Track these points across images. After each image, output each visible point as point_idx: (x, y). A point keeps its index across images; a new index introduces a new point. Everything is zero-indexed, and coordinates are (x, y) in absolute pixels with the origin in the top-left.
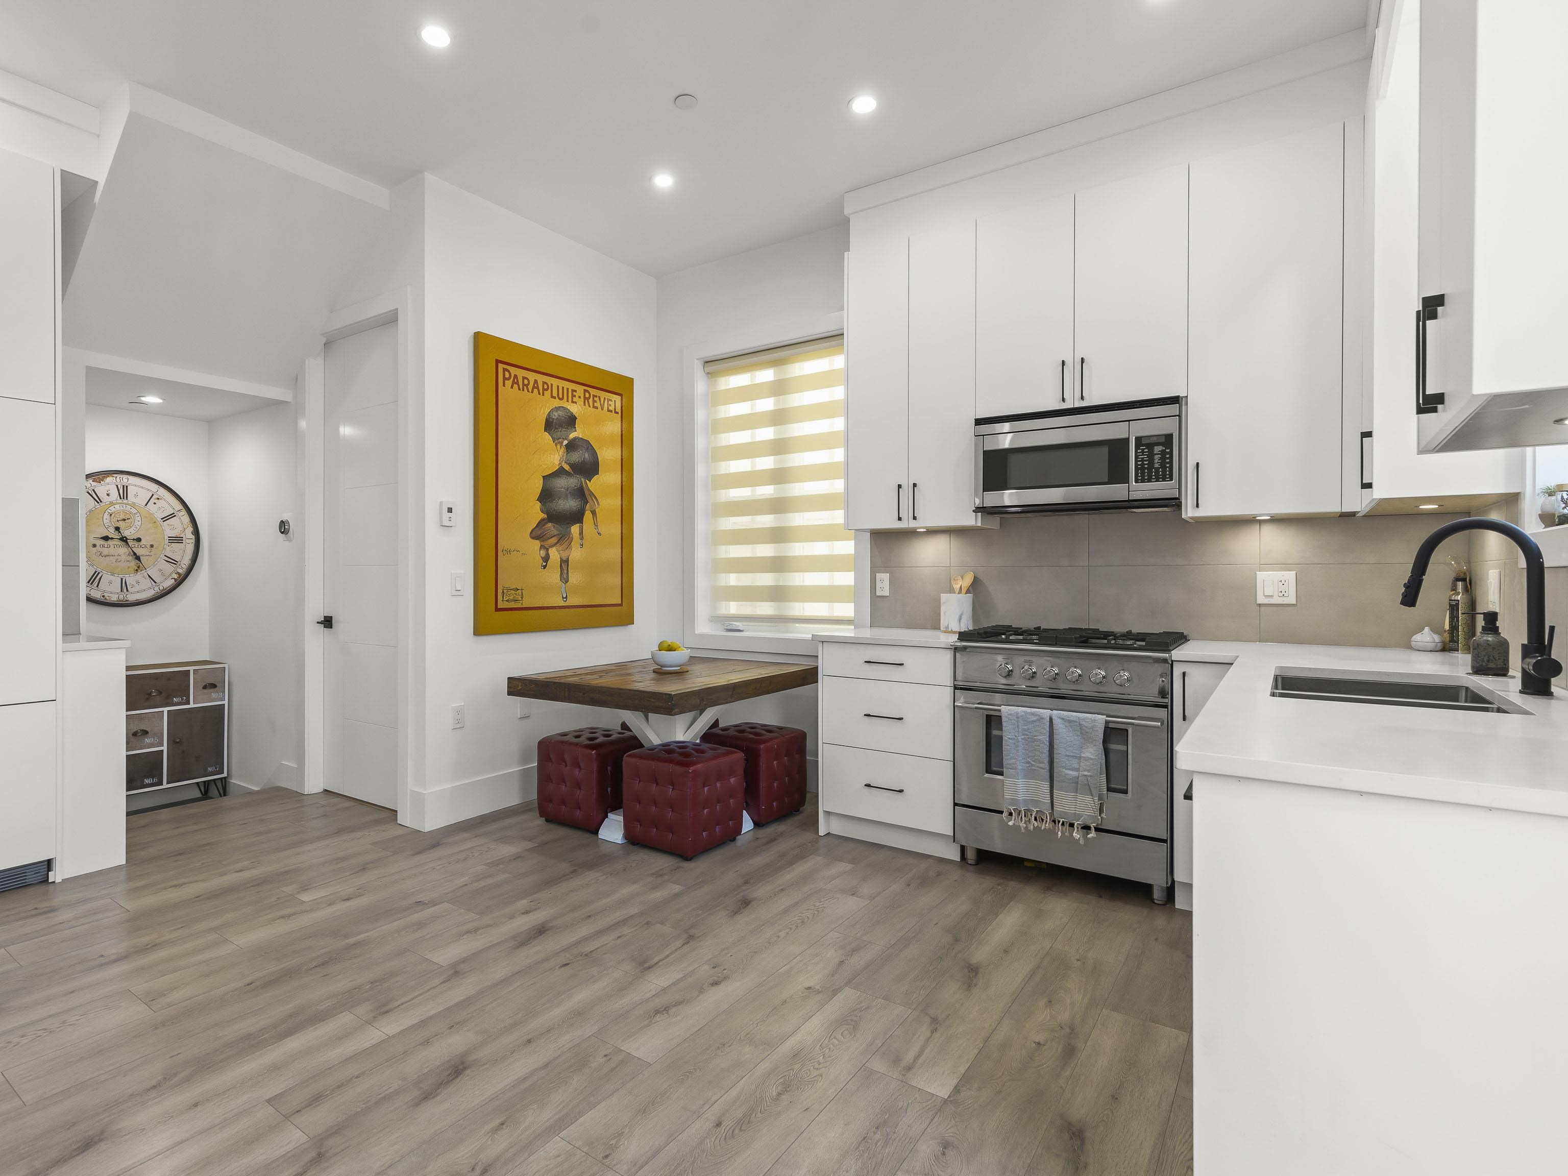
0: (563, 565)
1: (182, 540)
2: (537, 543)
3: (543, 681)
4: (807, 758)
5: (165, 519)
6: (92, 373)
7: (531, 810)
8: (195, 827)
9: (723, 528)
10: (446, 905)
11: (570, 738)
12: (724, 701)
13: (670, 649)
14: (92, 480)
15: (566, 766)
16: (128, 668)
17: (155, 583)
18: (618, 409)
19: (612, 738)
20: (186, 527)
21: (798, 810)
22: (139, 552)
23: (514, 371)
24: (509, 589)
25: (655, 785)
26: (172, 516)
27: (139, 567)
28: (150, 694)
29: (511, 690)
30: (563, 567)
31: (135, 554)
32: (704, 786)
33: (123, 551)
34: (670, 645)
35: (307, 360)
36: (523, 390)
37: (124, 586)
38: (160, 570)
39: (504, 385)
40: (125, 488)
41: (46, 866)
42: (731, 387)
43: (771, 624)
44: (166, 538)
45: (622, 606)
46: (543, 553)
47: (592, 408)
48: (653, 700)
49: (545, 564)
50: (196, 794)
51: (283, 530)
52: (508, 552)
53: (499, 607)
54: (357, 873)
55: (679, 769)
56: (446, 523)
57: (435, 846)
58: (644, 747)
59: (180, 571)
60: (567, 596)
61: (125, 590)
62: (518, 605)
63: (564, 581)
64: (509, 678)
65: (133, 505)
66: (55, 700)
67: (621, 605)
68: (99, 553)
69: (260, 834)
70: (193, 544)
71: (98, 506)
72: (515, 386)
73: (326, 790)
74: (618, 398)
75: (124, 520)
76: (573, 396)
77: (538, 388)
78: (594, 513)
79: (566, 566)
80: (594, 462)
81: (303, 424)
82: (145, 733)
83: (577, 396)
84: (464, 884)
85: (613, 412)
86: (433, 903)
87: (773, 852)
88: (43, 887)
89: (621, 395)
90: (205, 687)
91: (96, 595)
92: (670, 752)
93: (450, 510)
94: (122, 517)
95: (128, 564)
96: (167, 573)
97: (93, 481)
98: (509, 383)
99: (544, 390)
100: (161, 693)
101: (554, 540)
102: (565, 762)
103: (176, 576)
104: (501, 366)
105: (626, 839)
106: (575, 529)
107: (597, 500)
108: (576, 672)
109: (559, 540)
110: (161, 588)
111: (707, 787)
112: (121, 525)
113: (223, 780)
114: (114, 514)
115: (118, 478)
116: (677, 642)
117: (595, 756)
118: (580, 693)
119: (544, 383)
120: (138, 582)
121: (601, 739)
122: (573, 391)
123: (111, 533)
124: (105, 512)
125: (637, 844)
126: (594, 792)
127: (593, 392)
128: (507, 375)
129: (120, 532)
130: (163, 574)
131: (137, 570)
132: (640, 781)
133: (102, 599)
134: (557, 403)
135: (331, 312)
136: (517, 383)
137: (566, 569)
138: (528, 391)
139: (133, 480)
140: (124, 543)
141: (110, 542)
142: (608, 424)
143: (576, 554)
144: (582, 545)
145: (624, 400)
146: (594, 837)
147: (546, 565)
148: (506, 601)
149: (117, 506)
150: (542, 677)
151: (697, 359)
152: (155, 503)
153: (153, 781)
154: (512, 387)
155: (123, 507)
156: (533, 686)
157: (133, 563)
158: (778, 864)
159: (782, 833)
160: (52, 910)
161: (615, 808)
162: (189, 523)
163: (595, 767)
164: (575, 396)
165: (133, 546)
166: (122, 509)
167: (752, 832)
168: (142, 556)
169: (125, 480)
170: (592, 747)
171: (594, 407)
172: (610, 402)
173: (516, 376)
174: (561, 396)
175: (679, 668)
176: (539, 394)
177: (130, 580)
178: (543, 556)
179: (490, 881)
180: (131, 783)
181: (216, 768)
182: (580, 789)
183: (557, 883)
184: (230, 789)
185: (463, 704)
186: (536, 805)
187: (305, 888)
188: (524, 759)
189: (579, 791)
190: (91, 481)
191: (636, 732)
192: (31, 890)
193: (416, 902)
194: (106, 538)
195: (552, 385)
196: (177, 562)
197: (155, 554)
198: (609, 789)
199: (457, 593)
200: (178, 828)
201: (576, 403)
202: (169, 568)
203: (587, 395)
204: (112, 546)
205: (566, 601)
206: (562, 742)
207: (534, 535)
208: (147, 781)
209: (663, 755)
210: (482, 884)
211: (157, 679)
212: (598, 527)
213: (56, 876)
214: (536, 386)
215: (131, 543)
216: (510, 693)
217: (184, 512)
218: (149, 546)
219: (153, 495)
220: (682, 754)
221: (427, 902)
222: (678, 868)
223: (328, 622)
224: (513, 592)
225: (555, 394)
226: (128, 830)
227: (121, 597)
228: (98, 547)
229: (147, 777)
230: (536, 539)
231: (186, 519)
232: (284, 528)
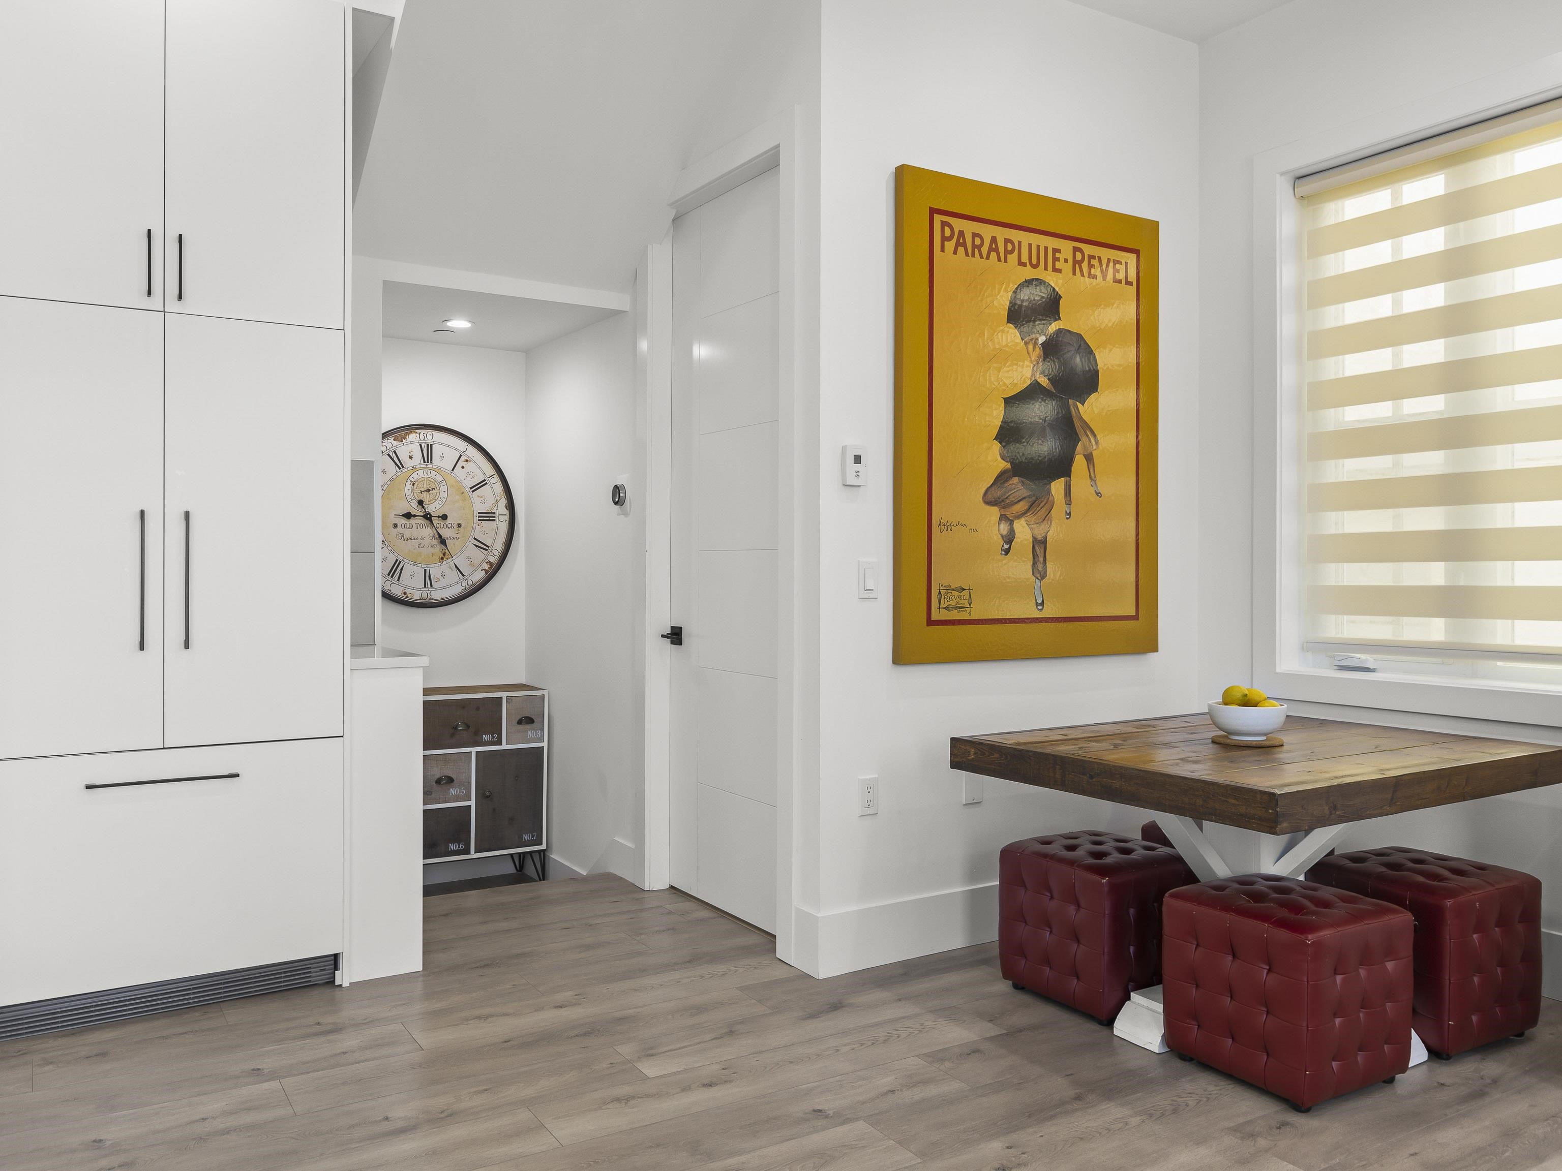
0: (1037, 547)
1: (494, 517)
2: (995, 512)
3: (1014, 749)
4: (1543, 930)
5: (475, 488)
6: (390, 287)
7: (986, 962)
8: (505, 925)
9: (1331, 479)
10: (861, 1127)
11: (1056, 849)
12: (1376, 812)
13: (1247, 702)
14: (393, 438)
15: (1052, 898)
16: (427, 691)
17: (463, 575)
18: (1132, 276)
19: (1133, 856)
20: (498, 498)
21: (1521, 1035)
22: (445, 533)
23: (958, 224)
24: (949, 589)
25: (1230, 958)
26: (483, 483)
27: (444, 554)
28: (455, 728)
29: (956, 760)
30: (1038, 551)
31: (440, 536)
32: (1336, 973)
33: (427, 532)
34: (1246, 695)
35: (650, 247)
36: (973, 255)
37: (428, 579)
38: (469, 558)
39: (943, 250)
40: (430, 447)
41: (333, 962)
42: (1347, 218)
43: (1439, 660)
44: (476, 514)
45: (1138, 619)
46: (1004, 528)
47: (1087, 279)
48: (1233, 801)
49: (1006, 546)
50: (509, 869)
51: (617, 500)
52: (948, 526)
53: (934, 618)
54: (721, 1038)
55: (1283, 935)
56: (851, 480)
57: (836, 1007)
58: (1200, 882)
59: (492, 559)
60: (1043, 601)
61: (429, 586)
62: (964, 616)
63: (1038, 576)
64: (953, 739)
65: (438, 470)
66: (342, 736)
67: (1136, 617)
68: (400, 535)
69: (588, 947)
70: (507, 522)
71: (400, 473)
72: (961, 250)
73: (672, 887)
74: (1131, 259)
75: (428, 490)
76: (1055, 259)
77: (997, 250)
78: (1089, 458)
79: (1042, 551)
80: (1090, 370)
81: (644, 345)
82: (450, 780)
83: (1062, 260)
84: (889, 1088)
85: (1123, 282)
86: (841, 1118)
87: (1487, 1123)
88: (327, 991)
89: (1136, 252)
90: (520, 722)
91: (397, 591)
92: (1258, 897)
93: (857, 459)
94: (426, 487)
95: (432, 550)
96: (477, 562)
97: (394, 440)
98: (950, 245)
99: (1007, 252)
100: (468, 727)
101: (1021, 507)
102: (1050, 891)
103: (486, 567)
104: (938, 218)
105: (1169, 1047)
106: (1057, 487)
107: (1095, 436)
108: (1068, 734)
109: (1031, 506)
110: (470, 583)
111: (1342, 976)
112: (425, 497)
113: (542, 853)
114: (417, 483)
115: (422, 434)
116: (1259, 690)
117: (1106, 889)
118: (1084, 774)
119: (1007, 241)
120: (443, 575)
121: (1114, 858)
122: (1055, 251)
123: (414, 509)
124: (407, 481)
125: (1191, 1060)
126: (1106, 950)
127: (1088, 249)
128: (948, 232)
129: (423, 507)
130: (471, 564)
131: (442, 558)
132: (1198, 945)
133: (403, 597)
134: (1028, 273)
135: (683, 169)
136: (964, 245)
137: (1043, 555)
138: (981, 257)
139: (439, 436)
140: (428, 522)
141: (413, 521)
142: (1114, 303)
143: (1055, 531)
144: (1069, 514)
145: (1141, 259)
146: (1104, 1031)
147: (1010, 548)
148: (945, 608)
149: (420, 472)
150: (1010, 741)
151: (1282, 174)
152: (463, 467)
153: (459, 847)
154: (955, 252)
155: (427, 473)
156: (997, 755)
157: (438, 549)
158: (1507, 1154)
159: (1495, 1082)
160: (336, 1029)
161: (1143, 983)
162: (502, 493)
163: (1106, 907)
164: (1058, 259)
165: (438, 526)
166: (426, 475)
167: (1425, 1067)
168: (449, 538)
169: (430, 437)
170: (1102, 871)
171: (1090, 276)
172: (1118, 266)
173: (961, 233)
174: (1034, 261)
175: (1264, 738)
176: (999, 260)
177: (435, 572)
178: (1005, 533)
179: (932, 1091)
180: (431, 847)
181: (533, 837)
182: (1078, 942)
183: (1052, 1117)
184: (551, 869)
185: (877, 776)
186: (997, 952)
187: (649, 1052)
188: (974, 872)
189: (1077, 945)
190: (391, 439)
191: (1181, 849)
192: (315, 993)
193: (814, 1111)
194: (408, 516)
195: (1020, 243)
196: (488, 547)
197: (462, 537)
198: (1132, 949)
199: (868, 595)
200: (485, 923)
201: (1059, 271)
202: (479, 555)
203: (1079, 256)
204: (415, 526)
205: (1041, 610)
206: (1045, 856)
207: (990, 497)
208: (452, 847)
209: (1244, 901)
210: (918, 1094)
211: (464, 708)
212: (1097, 482)
213: (344, 977)
214: (993, 247)
215: (436, 521)
216: (955, 765)
217: (496, 479)
218: (455, 526)
219: (461, 456)
220: (1283, 904)
221: (831, 1113)
222: (1282, 1125)
223: (675, 636)
224: (956, 594)
225: (1025, 258)
226: (427, 918)
227: (425, 595)
228: (399, 529)
229: (453, 842)
230: (993, 505)
231: (499, 488)
232: (618, 496)
